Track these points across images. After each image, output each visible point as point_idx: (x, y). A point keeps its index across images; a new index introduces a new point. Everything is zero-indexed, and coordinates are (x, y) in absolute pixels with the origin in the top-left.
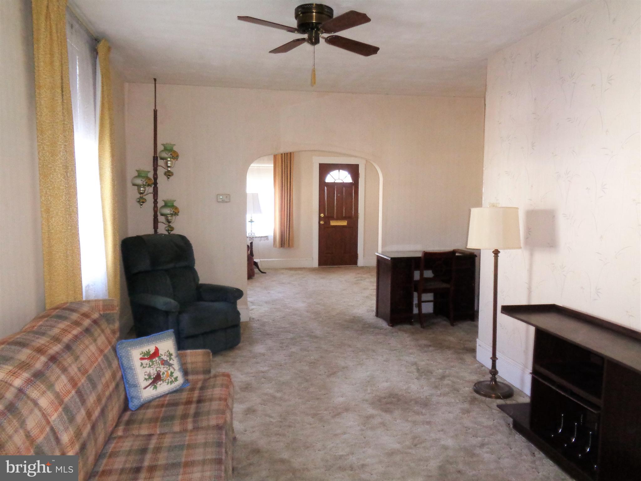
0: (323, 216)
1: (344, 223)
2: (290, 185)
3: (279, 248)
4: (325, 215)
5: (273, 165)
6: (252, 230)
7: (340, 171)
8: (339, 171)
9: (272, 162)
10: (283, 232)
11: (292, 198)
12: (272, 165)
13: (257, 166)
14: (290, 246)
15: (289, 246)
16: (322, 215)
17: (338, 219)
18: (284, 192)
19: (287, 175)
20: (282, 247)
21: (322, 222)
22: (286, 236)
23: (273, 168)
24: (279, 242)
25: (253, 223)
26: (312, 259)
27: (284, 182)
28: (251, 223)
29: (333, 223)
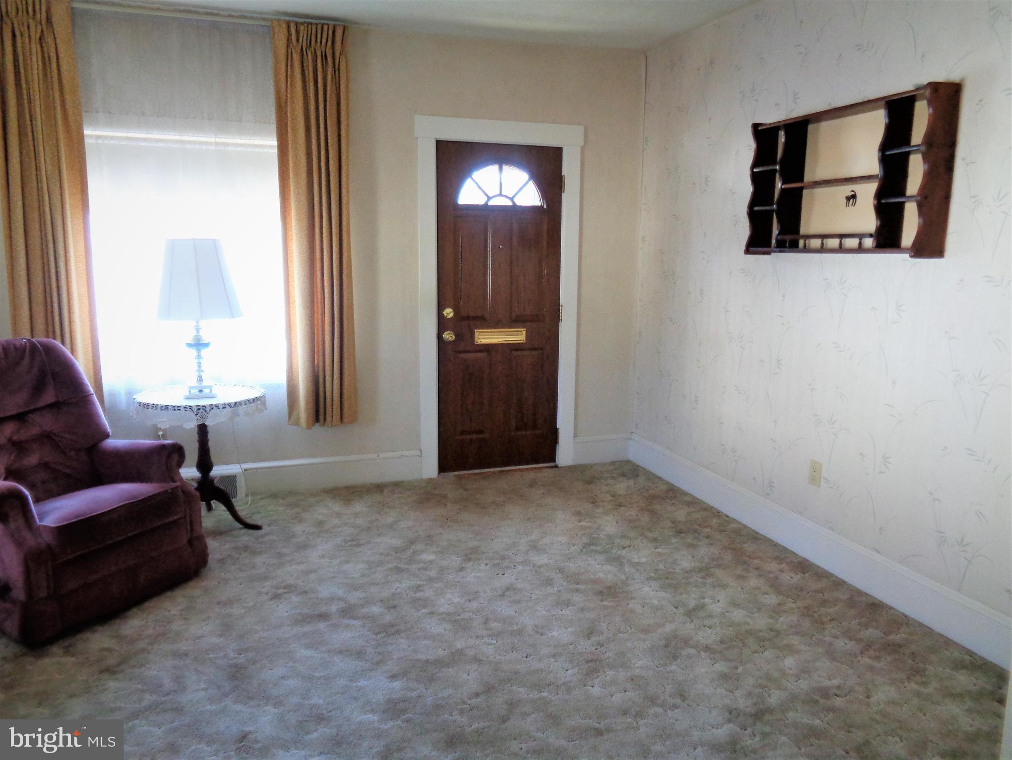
0: (451, 315)
1: (518, 336)
2: (340, 215)
3: (309, 428)
4: (456, 312)
5: (273, 142)
6: (202, 374)
7: (505, 167)
8: (501, 169)
9: (273, 128)
10: (318, 376)
11: (349, 258)
12: (271, 142)
13: (217, 144)
14: (345, 420)
15: (341, 418)
16: (449, 312)
17: (496, 324)
18: (317, 230)
19: (328, 181)
20: (317, 420)
21: (448, 336)
22: (332, 387)
23: (275, 151)
24: (307, 409)
25: (204, 352)
26: (418, 453)
27: (316, 199)
28: (199, 350)
29: (485, 337)
